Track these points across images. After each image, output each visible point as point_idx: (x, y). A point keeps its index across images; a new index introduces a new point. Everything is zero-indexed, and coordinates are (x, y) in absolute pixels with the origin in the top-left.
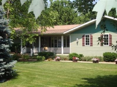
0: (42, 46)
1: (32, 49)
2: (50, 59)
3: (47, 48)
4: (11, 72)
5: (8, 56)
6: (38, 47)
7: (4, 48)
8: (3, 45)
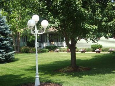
0: (50, 42)
1: (43, 44)
2: (52, 51)
3: (53, 43)
4: (11, 58)
5: (8, 48)
6: (47, 42)
7: (5, 43)
8: (5, 41)
